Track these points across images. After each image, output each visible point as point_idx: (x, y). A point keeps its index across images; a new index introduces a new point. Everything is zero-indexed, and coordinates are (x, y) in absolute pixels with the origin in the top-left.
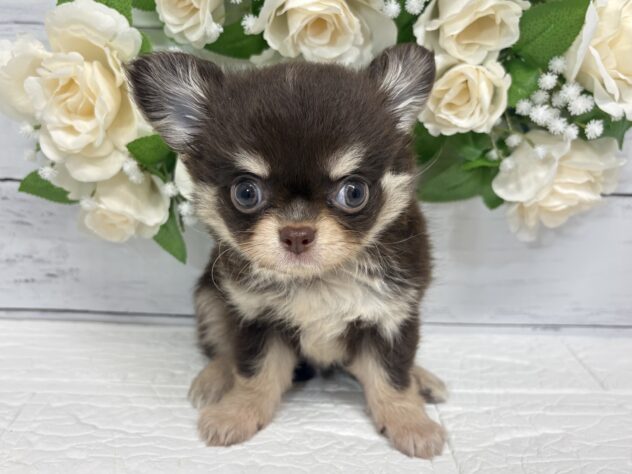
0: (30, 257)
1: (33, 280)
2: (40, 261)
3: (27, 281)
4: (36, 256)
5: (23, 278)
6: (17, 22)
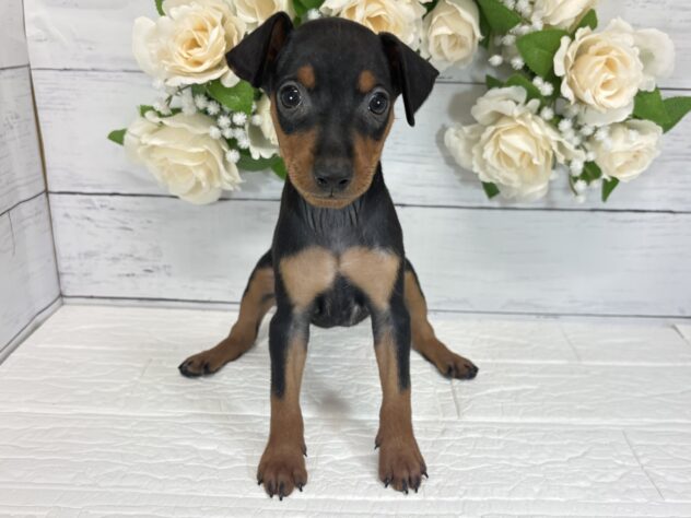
0: (131, 256)
1: (133, 275)
2: (139, 259)
3: (128, 275)
4: (136, 255)
5: (126, 272)
6: (126, 71)
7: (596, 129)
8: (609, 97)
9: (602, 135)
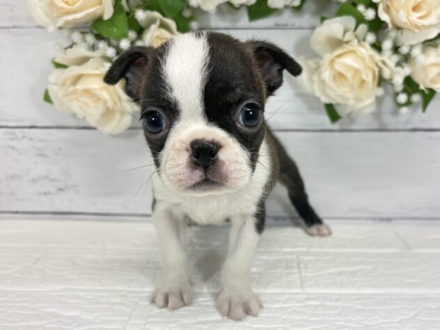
7: (412, 47)
8: (420, 18)
9: (417, 52)
